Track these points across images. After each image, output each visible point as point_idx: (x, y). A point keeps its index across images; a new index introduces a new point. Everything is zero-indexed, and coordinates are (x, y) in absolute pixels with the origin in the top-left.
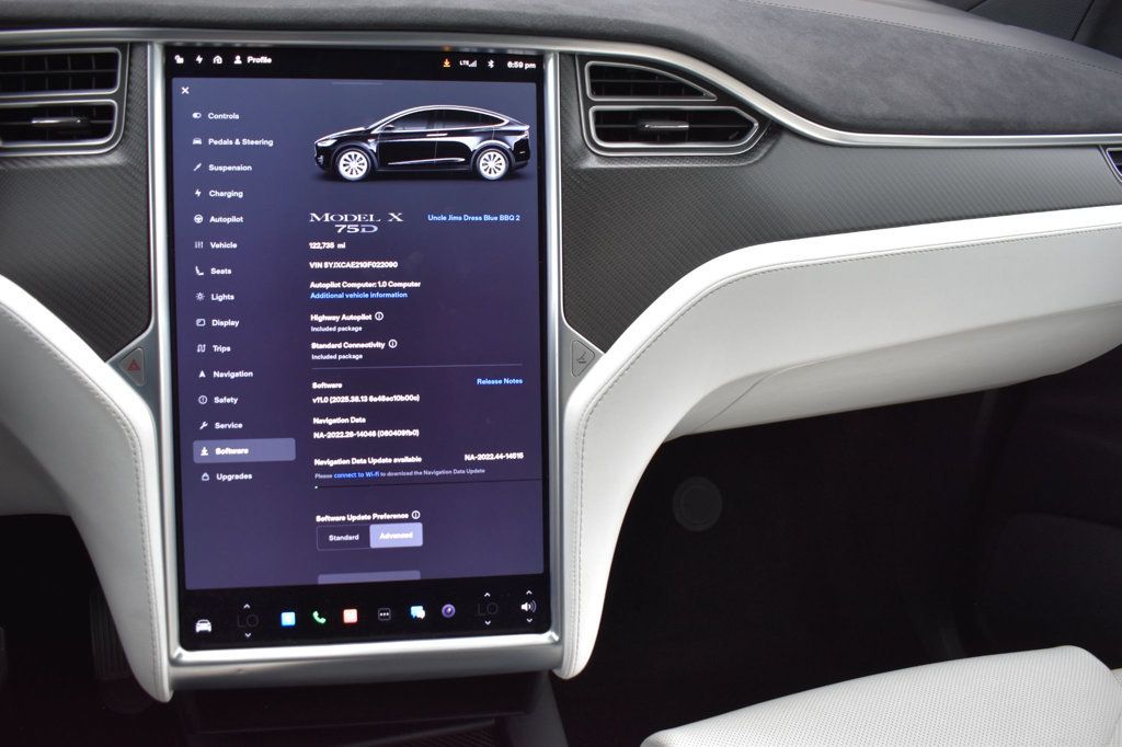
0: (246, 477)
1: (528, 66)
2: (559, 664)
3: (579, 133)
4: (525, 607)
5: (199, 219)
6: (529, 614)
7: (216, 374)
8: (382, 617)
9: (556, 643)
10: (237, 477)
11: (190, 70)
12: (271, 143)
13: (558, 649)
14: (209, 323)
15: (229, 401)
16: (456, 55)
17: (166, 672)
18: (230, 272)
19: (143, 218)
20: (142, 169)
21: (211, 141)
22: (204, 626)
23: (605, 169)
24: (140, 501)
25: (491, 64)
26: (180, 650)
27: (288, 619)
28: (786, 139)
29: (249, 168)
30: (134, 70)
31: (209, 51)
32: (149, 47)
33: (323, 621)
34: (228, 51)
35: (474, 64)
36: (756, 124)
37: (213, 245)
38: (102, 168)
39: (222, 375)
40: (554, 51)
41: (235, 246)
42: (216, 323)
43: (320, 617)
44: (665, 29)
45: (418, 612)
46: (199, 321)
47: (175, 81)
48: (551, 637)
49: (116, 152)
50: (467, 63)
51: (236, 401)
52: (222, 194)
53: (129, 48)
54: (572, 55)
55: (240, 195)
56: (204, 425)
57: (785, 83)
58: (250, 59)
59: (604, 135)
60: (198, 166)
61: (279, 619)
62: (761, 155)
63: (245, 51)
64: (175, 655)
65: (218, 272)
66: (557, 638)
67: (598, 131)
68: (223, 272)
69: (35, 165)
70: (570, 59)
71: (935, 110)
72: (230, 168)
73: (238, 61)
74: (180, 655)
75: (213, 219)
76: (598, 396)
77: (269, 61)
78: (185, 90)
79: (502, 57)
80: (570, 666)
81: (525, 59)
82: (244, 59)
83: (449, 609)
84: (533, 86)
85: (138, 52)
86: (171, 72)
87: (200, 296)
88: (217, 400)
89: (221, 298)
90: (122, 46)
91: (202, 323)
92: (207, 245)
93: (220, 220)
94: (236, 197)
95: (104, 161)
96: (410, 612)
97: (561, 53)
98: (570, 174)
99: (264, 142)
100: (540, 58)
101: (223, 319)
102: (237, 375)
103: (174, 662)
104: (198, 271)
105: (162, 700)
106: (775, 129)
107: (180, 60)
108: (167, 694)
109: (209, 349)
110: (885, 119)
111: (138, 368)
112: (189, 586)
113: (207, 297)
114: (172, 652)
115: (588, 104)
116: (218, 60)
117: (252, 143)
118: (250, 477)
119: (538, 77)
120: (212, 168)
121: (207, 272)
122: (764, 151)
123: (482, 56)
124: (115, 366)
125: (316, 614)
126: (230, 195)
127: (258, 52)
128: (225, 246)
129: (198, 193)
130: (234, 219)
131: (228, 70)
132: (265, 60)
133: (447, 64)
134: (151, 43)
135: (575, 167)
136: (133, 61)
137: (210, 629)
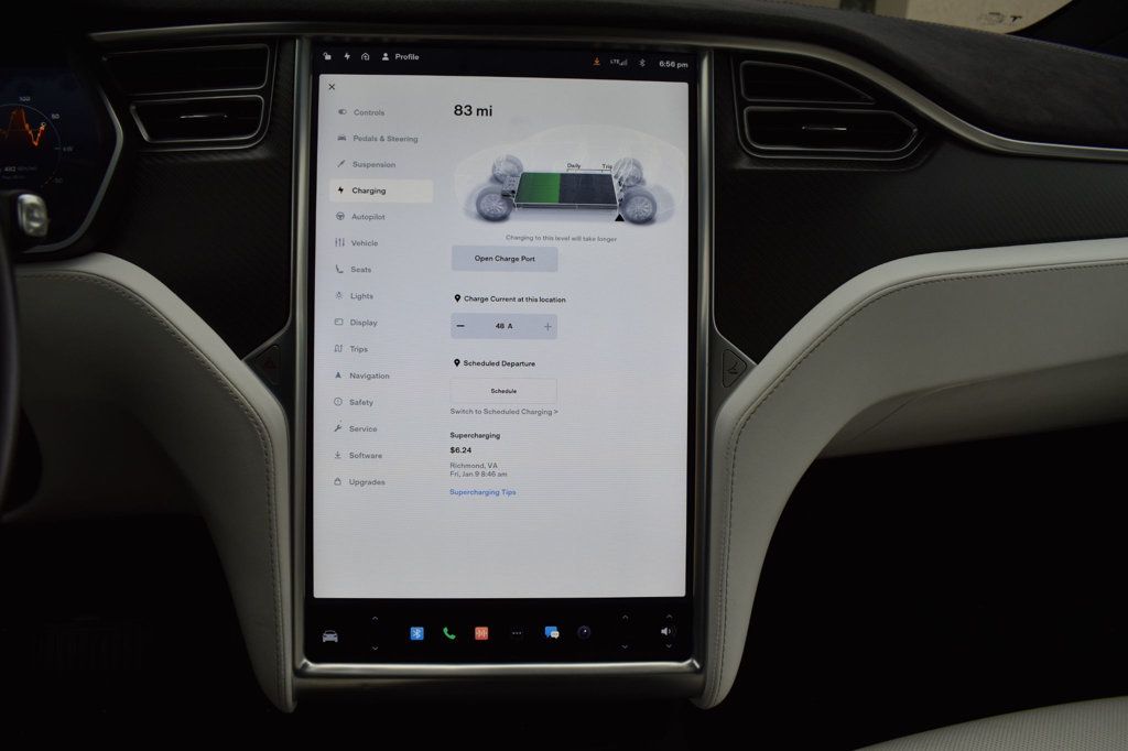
1: (679, 65)
2: (700, 692)
3: (733, 133)
4: (664, 631)
6: (668, 639)
8: (514, 636)
9: (697, 672)
13: (699, 678)
16: (606, 53)
17: (290, 683)
20: (286, 164)
22: (330, 637)
23: (760, 171)
24: (269, 504)
25: (642, 63)
26: (305, 661)
28: (947, 145)
30: (282, 64)
31: (357, 47)
32: (297, 42)
34: (376, 48)
35: (625, 63)
36: (915, 130)
38: (246, 163)
40: (709, 48)
48: (692, 665)
49: (261, 148)
50: (617, 61)
53: (278, 43)
54: (727, 52)
58: (397, 56)
59: (758, 137)
61: (408, 633)
62: (922, 161)
63: (393, 47)
64: (299, 666)
67: (751, 133)
69: (182, 160)
70: (724, 57)
73: (386, 57)
74: (305, 666)
76: (751, 409)
77: (417, 58)
79: (653, 55)
80: (713, 695)
81: (677, 57)
82: (391, 56)
83: (585, 630)
84: (686, 85)
85: (287, 46)
86: (318, 68)
90: (271, 41)
95: (248, 156)
96: (543, 631)
97: (718, 51)
98: (724, 175)
100: (694, 57)
103: (300, 673)
105: (285, 710)
106: (936, 134)
107: (328, 57)
108: (290, 703)
110: (1050, 126)
111: (273, 367)
114: (297, 662)
115: (743, 104)
116: (366, 57)
119: (692, 77)
123: (634, 55)
124: (251, 364)
127: (406, 47)
131: (376, 67)
132: (413, 57)
133: (597, 62)
134: (299, 38)
135: (729, 168)
136: (281, 56)
137: (336, 640)
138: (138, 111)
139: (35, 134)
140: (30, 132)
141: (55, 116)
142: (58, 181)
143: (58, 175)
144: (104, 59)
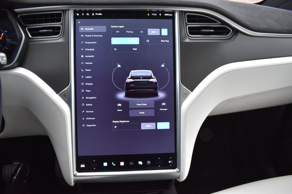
1: (170, 15)
2: (179, 178)
3: (184, 32)
4: (170, 162)
5: (82, 56)
6: (171, 164)
7: (87, 98)
8: (130, 164)
9: (178, 172)
10: (92, 126)
11: (81, 17)
12: (102, 36)
13: (179, 174)
14: (85, 84)
15: (90, 105)
16: (151, 12)
17: (72, 178)
18: (90, 70)
19: (68, 56)
20: (68, 43)
21: (86, 36)
22: (83, 166)
23: (192, 42)
24: (66, 132)
25: (160, 14)
26: (76, 172)
27: (105, 164)
28: (240, 35)
29: (96, 43)
30: (66, 17)
31: (85, 12)
33: (115, 165)
34: (90, 12)
35: (156, 15)
36: (231, 31)
37: (86, 63)
38: (57, 43)
39: (88, 98)
40: (177, 10)
41: (92, 63)
42: (87, 84)
43: (114, 164)
44: (208, 4)
45: (140, 163)
46: (82, 83)
47: (77, 20)
48: (177, 170)
49: (61, 39)
50: (154, 14)
51: (92, 105)
52: (89, 50)
53: (65, 11)
54: (182, 11)
55: (93, 50)
56: (83, 111)
57: (240, 19)
58: (96, 14)
59: (191, 33)
60: (82, 42)
62: (233, 39)
63: (95, 12)
64: (75, 174)
65: (87, 70)
66: (178, 171)
67: (189, 32)
68: (89, 70)
69: (40, 42)
70: (182, 13)
71: (278, 27)
72: (91, 43)
73: (93, 14)
74: (76, 174)
75: (86, 56)
76: (190, 104)
77: (101, 14)
78: (79, 22)
79: (163, 12)
80: (182, 178)
81: (169, 13)
82: (95, 14)
83: (149, 162)
84: (171, 20)
85: (67, 12)
86: (75, 17)
87: (83, 77)
88: (87, 105)
89: (88, 77)
90: (63, 11)
91: (83, 84)
92: (84, 63)
93: (88, 56)
94: (92, 50)
95: (58, 41)
96: (138, 163)
97: (180, 11)
98: (182, 44)
99: (100, 36)
100: (173, 13)
101: (89, 83)
102: (92, 98)
103: (75, 176)
104: (82, 70)
105: (71, 185)
106: (236, 32)
107: (78, 15)
108: (73, 184)
109: (85, 91)
110: (266, 29)
111: (66, 96)
112: (79, 155)
113: (84, 77)
115: (187, 25)
116: (88, 14)
117: (97, 36)
118: (95, 125)
119: (173, 18)
120: (86, 43)
121: (85, 70)
122: (234, 37)
123: (158, 12)
124: (60, 95)
125: (113, 163)
126: (91, 50)
127: (98, 12)
128: (89, 63)
129: (82, 49)
130: (92, 56)
131: (91, 17)
132: (100, 14)
133: (148, 15)
134: (70, 10)
135: (183, 42)
136: (66, 14)
138: (28, 29)
139: (1, 36)
141: (6, 31)
142: (7, 48)
143: (7, 47)
144: (19, 16)
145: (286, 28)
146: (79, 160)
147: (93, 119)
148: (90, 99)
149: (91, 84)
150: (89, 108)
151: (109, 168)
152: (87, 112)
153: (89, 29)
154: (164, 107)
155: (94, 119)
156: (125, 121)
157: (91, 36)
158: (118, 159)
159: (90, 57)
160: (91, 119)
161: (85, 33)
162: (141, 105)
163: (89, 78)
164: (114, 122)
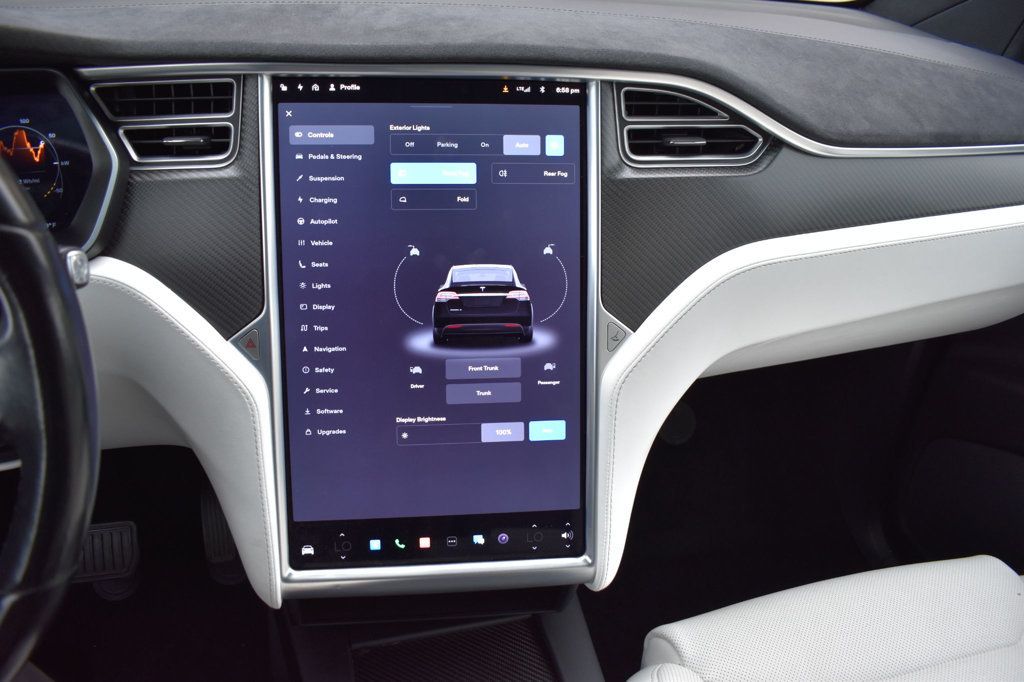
0: (341, 432)
1: (573, 91)
2: (592, 580)
3: (615, 148)
4: (564, 535)
5: (301, 222)
6: (568, 541)
7: (316, 349)
8: (449, 544)
9: (590, 565)
10: (334, 432)
11: (292, 97)
12: (360, 158)
13: (590, 570)
14: (310, 307)
15: (327, 370)
16: (513, 83)
17: (279, 587)
18: (327, 265)
20: (255, 181)
21: (310, 156)
22: (308, 550)
23: (637, 179)
24: (257, 454)
25: (542, 89)
26: (290, 570)
27: (375, 545)
28: (785, 152)
29: (342, 178)
30: (247, 97)
31: (308, 81)
32: (259, 79)
33: (403, 546)
34: (324, 81)
35: (528, 90)
36: (761, 140)
37: (314, 243)
38: (222, 180)
39: (321, 350)
40: (597, 80)
41: (331, 243)
42: (316, 307)
43: (400, 543)
44: (690, 61)
45: (479, 539)
46: (302, 306)
47: (280, 105)
48: (585, 560)
49: (233, 167)
50: (522, 88)
51: (332, 371)
52: (320, 201)
53: (242, 79)
54: (610, 83)
55: (335, 201)
56: (307, 390)
57: (788, 106)
58: (342, 86)
59: (636, 150)
60: (300, 177)
61: (368, 545)
62: (764, 166)
63: (338, 81)
64: (285, 575)
65: (317, 265)
66: (590, 561)
67: (630, 145)
68: (321, 265)
69: (166, 177)
70: (609, 86)
71: (906, 126)
72: (326, 179)
73: (332, 88)
74: (290, 574)
75: (312, 221)
76: (629, 369)
77: (358, 88)
78: (289, 114)
79: (551, 84)
80: (600, 582)
81: (571, 85)
82: (337, 87)
83: (504, 537)
84: (576, 109)
85: (250, 82)
86: (277, 98)
87: (303, 285)
88: (317, 370)
89: (320, 287)
90: (236, 77)
91: (304, 307)
92: (308, 243)
93: (319, 222)
94: (332, 203)
95: (224, 174)
96: (472, 539)
97: (603, 81)
98: (609, 183)
99: (355, 157)
100: (583, 85)
101: (322, 305)
102: (333, 349)
103: (285, 580)
104: (301, 265)
105: (274, 607)
106: (775, 144)
107: (284, 88)
108: (278, 603)
109: (311, 328)
110: (867, 135)
111: (254, 346)
112: (297, 518)
113: (309, 286)
114: (283, 572)
115: (623, 123)
116: (316, 88)
117: (345, 157)
118: (344, 432)
119: (582, 101)
121: (309, 265)
122: (768, 161)
123: (535, 83)
124: (235, 343)
125: (397, 541)
126: (327, 201)
127: (349, 81)
128: (323, 243)
129: (300, 200)
130: (330, 221)
131: (324, 96)
132: (355, 87)
133: (506, 90)
134: (261, 75)
135: (613, 178)
136: (246, 89)
137: (312, 553)
138: (128, 133)
139: (36, 151)
140: (32, 150)
141: (52, 135)
142: (60, 191)
143: (59, 186)
144: (93, 89)
145: (930, 128)
146: (298, 533)
147: (336, 412)
148: (326, 352)
149: (330, 307)
150: (325, 381)
151: (388, 557)
152: (318, 391)
153: (321, 135)
154: (549, 375)
155: (341, 411)
156: (433, 419)
157: (327, 157)
158: (411, 528)
159: (325, 222)
160: (332, 412)
161: (306, 149)
162: (481, 369)
163: (323, 289)
164: (399, 420)
